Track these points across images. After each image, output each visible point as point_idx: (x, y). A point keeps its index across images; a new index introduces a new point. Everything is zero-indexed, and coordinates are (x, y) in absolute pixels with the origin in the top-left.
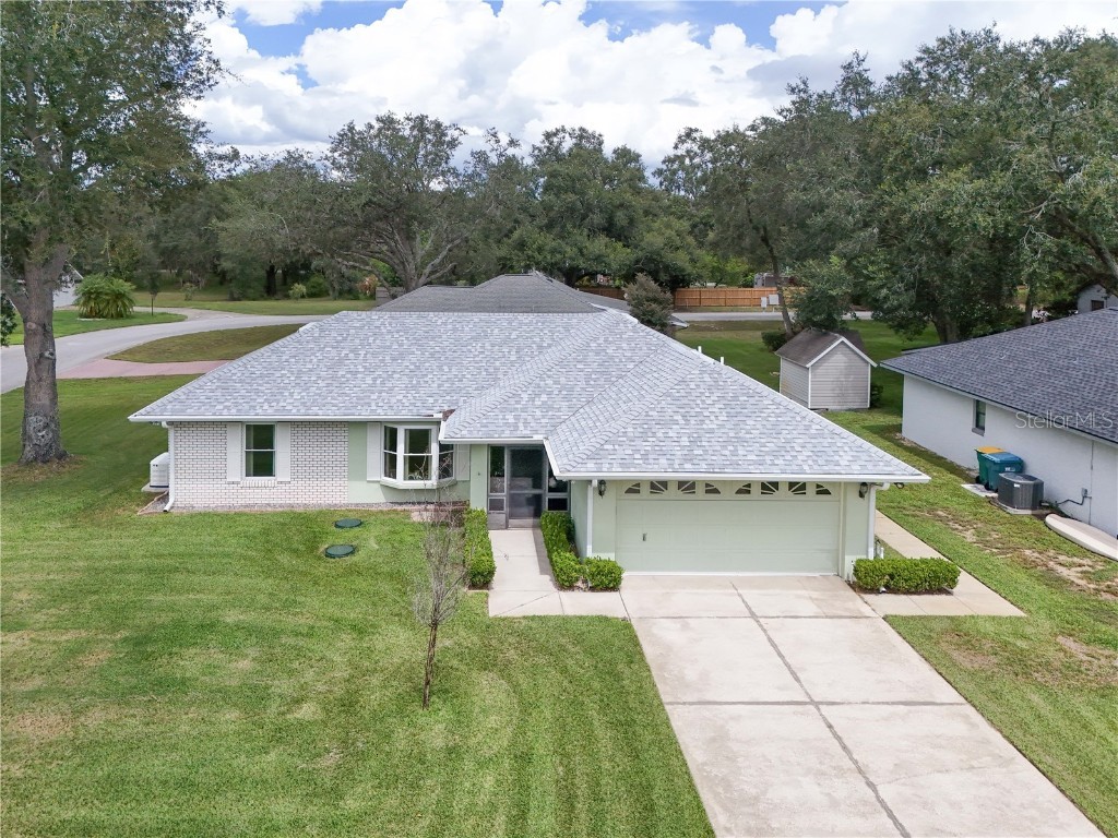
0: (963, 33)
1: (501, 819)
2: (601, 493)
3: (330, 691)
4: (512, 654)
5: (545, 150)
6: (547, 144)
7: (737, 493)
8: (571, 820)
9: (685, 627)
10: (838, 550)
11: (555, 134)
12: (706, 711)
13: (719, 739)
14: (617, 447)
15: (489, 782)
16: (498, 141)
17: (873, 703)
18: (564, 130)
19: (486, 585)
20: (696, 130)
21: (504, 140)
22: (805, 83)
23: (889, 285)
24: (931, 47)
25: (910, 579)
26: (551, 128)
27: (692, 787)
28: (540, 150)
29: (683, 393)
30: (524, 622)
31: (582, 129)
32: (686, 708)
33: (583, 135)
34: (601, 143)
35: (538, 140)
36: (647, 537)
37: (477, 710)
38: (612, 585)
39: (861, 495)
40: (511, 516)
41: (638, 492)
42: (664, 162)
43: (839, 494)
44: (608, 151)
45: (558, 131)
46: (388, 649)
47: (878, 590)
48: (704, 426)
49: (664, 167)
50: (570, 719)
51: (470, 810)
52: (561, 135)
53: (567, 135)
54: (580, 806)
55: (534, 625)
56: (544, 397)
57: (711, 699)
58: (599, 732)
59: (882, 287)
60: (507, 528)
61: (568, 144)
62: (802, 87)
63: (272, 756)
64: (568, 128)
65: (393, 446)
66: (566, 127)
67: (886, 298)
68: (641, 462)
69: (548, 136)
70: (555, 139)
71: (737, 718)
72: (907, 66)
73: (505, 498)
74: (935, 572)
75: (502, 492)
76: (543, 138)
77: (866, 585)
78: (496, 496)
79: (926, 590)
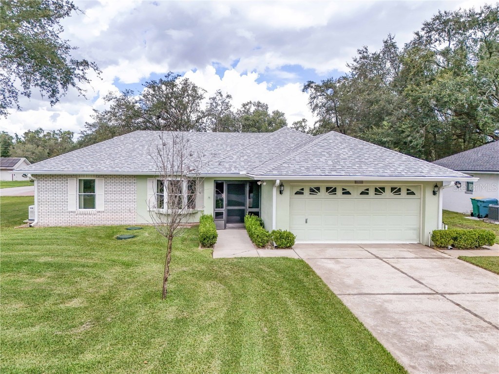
0: (445, 13)
1: (216, 364)
2: (281, 193)
3: (97, 292)
4: (227, 273)
5: (243, 112)
6: (244, 109)
7: (361, 194)
8: (277, 362)
9: (338, 262)
10: (420, 228)
11: (247, 105)
12: (366, 298)
13: (381, 312)
14: (290, 165)
15: (208, 338)
16: (221, 96)
18: (251, 103)
19: (211, 245)
20: (313, 82)
21: (224, 96)
23: (412, 135)
24: (429, 22)
25: (467, 240)
26: (245, 102)
27: (373, 340)
28: (241, 112)
29: (326, 144)
30: (235, 260)
31: (259, 103)
32: (351, 297)
33: (259, 104)
34: (267, 108)
35: (240, 107)
36: (308, 221)
37: (201, 299)
38: (288, 245)
39: (434, 193)
40: (228, 221)
41: (303, 193)
42: (293, 124)
43: (421, 194)
44: (270, 112)
45: (248, 103)
46: (144, 272)
47: (447, 248)
48: (340, 157)
50: (270, 302)
51: (191, 358)
52: (250, 105)
53: (252, 105)
54: (284, 352)
55: (242, 261)
56: (246, 157)
57: (366, 292)
58: (292, 308)
59: (408, 136)
60: (225, 228)
61: (253, 109)
62: (365, 50)
63: (37, 328)
64: (253, 102)
65: (162, 191)
67: (411, 142)
68: (305, 171)
69: (244, 105)
70: (247, 107)
71: (390, 301)
72: (417, 34)
73: (224, 212)
74: (482, 235)
75: (222, 207)
76: (242, 106)
77: (442, 243)
78: (219, 210)
79: (476, 247)
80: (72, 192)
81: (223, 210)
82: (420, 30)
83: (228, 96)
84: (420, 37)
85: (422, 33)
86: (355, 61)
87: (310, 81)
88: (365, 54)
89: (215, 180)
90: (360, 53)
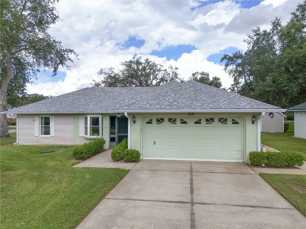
2: (134, 122)
5: (193, 79)
7: (195, 123)
11: (195, 74)
16: (172, 68)
17: (231, 205)
18: (198, 73)
22: (259, 29)
24: (302, 4)
33: (203, 73)
34: (208, 75)
36: (156, 142)
41: (151, 123)
43: (244, 124)
44: (211, 78)
45: (196, 73)
47: (261, 166)
49: (231, 87)
52: (197, 74)
61: (199, 76)
62: (258, 30)
64: (199, 72)
65: (87, 124)
66: (198, 72)
69: (193, 75)
70: (196, 75)
72: (294, 14)
73: (116, 137)
74: (291, 157)
75: (115, 134)
76: (192, 75)
77: (255, 162)
78: (113, 136)
79: (287, 166)
80: (37, 125)
81: (116, 136)
82: (295, 11)
83: (176, 68)
84: (296, 16)
85: (298, 13)
86: (249, 37)
87: (225, 55)
88: (258, 32)
89: (110, 116)
90: (255, 32)
